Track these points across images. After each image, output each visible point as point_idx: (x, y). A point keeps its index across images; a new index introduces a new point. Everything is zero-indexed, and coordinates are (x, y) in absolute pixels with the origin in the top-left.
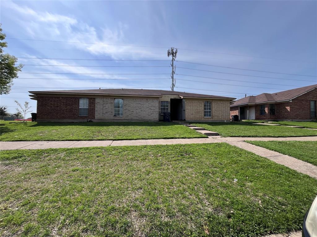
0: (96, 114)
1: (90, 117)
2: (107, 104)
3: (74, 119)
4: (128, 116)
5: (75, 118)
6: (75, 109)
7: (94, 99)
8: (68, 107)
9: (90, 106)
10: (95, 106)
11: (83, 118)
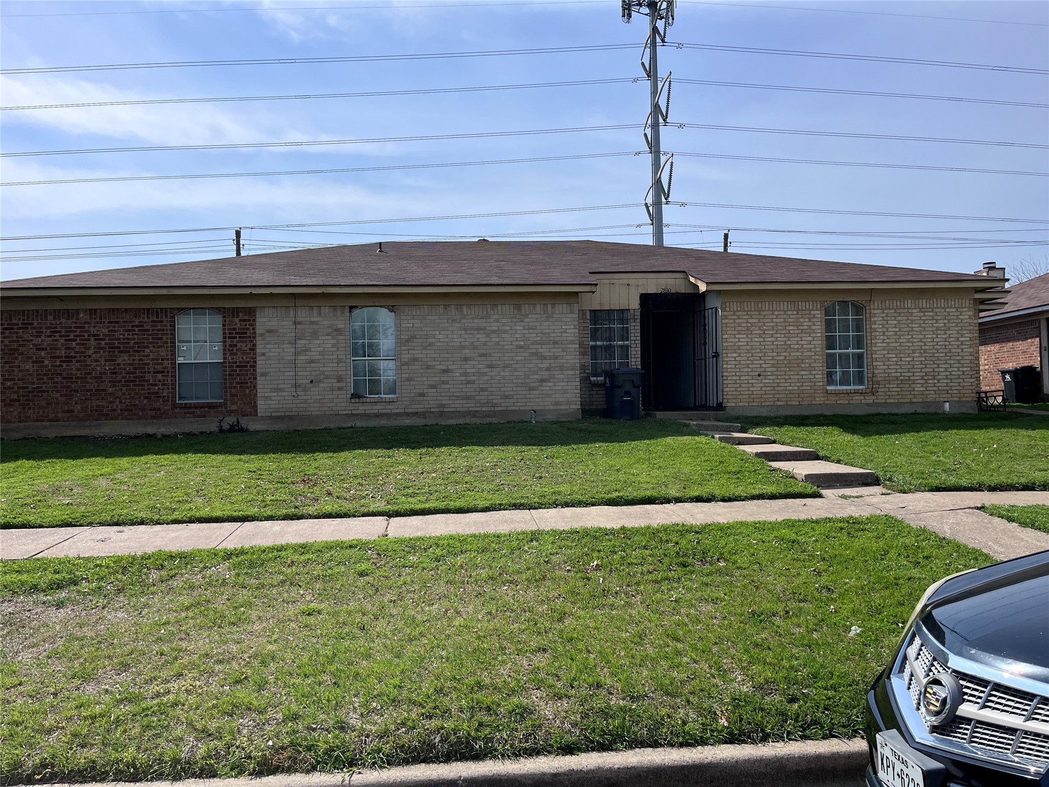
0: (260, 392)
1: (234, 407)
2: (314, 335)
3: (154, 417)
4: (422, 395)
5: (159, 415)
6: (159, 368)
7: (251, 312)
8: (123, 359)
9: (228, 350)
10: (253, 349)
11: (198, 411)
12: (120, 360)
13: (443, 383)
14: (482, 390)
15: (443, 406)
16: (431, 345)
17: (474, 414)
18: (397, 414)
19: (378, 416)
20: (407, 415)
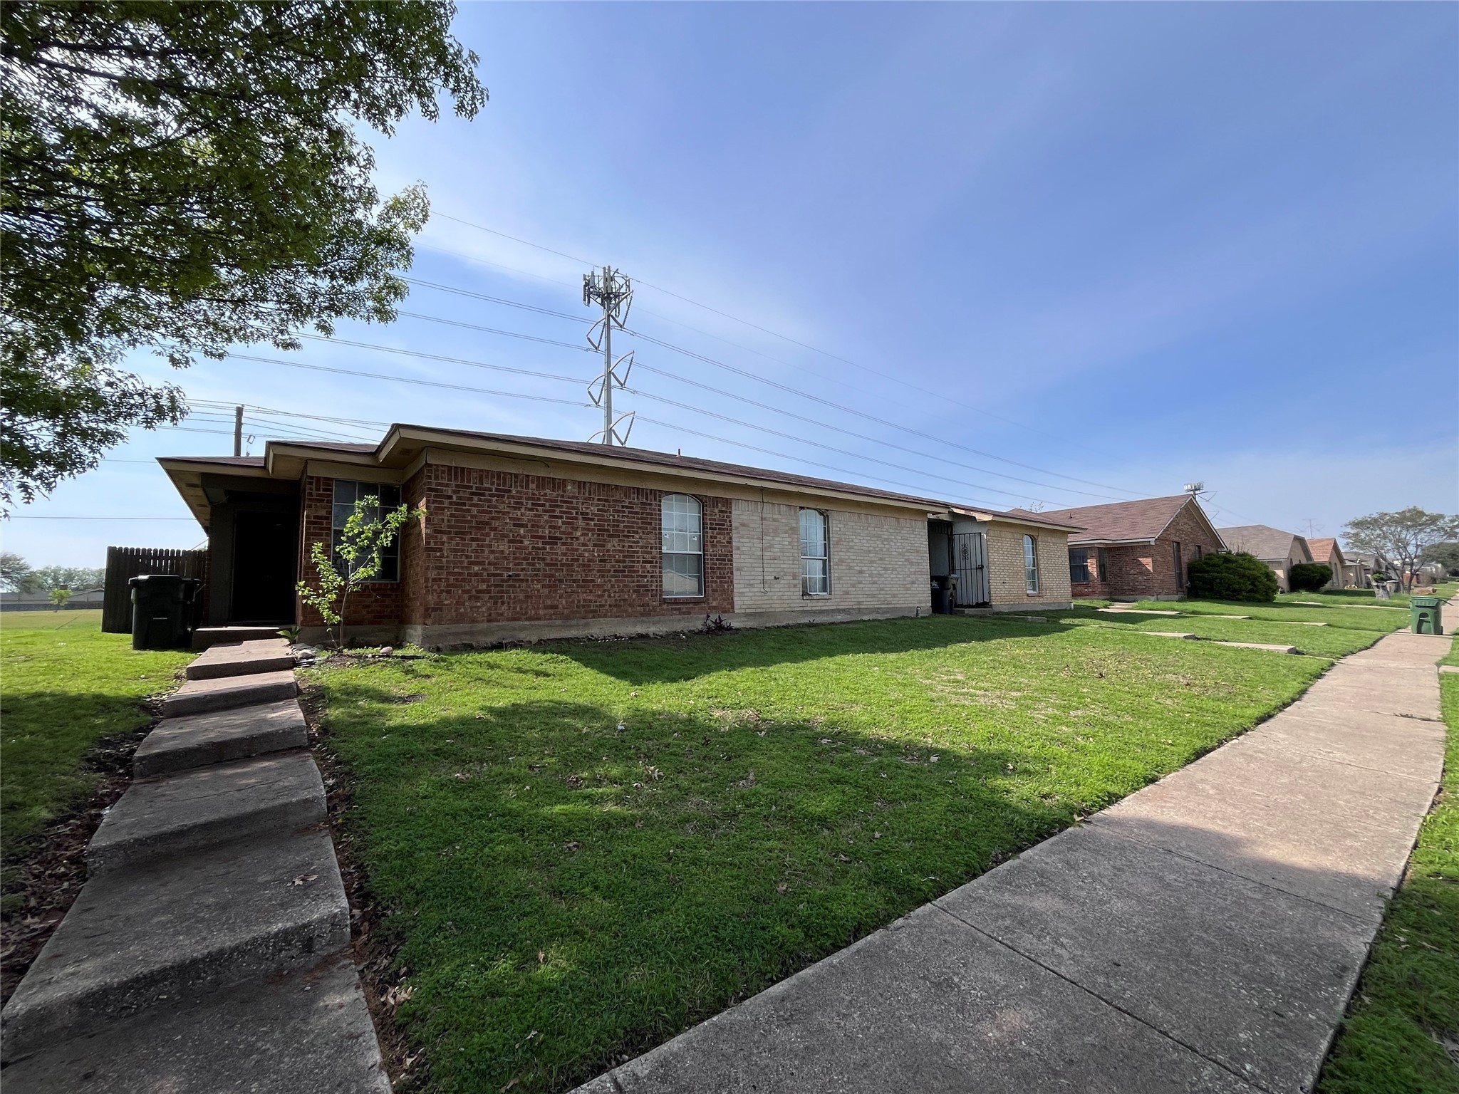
0: (738, 587)
1: (714, 604)
2: (776, 531)
3: (642, 615)
4: (847, 593)
5: (647, 613)
6: (648, 557)
7: (727, 502)
8: (613, 545)
10: (730, 542)
11: (684, 608)
12: (609, 546)
13: (860, 582)
14: (882, 589)
15: (859, 603)
16: (852, 548)
17: (876, 610)
18: (833, 611)
19: (821, 612)
20: (839, 611)
